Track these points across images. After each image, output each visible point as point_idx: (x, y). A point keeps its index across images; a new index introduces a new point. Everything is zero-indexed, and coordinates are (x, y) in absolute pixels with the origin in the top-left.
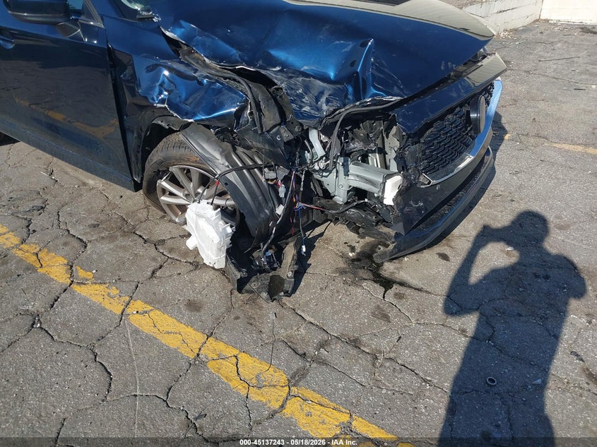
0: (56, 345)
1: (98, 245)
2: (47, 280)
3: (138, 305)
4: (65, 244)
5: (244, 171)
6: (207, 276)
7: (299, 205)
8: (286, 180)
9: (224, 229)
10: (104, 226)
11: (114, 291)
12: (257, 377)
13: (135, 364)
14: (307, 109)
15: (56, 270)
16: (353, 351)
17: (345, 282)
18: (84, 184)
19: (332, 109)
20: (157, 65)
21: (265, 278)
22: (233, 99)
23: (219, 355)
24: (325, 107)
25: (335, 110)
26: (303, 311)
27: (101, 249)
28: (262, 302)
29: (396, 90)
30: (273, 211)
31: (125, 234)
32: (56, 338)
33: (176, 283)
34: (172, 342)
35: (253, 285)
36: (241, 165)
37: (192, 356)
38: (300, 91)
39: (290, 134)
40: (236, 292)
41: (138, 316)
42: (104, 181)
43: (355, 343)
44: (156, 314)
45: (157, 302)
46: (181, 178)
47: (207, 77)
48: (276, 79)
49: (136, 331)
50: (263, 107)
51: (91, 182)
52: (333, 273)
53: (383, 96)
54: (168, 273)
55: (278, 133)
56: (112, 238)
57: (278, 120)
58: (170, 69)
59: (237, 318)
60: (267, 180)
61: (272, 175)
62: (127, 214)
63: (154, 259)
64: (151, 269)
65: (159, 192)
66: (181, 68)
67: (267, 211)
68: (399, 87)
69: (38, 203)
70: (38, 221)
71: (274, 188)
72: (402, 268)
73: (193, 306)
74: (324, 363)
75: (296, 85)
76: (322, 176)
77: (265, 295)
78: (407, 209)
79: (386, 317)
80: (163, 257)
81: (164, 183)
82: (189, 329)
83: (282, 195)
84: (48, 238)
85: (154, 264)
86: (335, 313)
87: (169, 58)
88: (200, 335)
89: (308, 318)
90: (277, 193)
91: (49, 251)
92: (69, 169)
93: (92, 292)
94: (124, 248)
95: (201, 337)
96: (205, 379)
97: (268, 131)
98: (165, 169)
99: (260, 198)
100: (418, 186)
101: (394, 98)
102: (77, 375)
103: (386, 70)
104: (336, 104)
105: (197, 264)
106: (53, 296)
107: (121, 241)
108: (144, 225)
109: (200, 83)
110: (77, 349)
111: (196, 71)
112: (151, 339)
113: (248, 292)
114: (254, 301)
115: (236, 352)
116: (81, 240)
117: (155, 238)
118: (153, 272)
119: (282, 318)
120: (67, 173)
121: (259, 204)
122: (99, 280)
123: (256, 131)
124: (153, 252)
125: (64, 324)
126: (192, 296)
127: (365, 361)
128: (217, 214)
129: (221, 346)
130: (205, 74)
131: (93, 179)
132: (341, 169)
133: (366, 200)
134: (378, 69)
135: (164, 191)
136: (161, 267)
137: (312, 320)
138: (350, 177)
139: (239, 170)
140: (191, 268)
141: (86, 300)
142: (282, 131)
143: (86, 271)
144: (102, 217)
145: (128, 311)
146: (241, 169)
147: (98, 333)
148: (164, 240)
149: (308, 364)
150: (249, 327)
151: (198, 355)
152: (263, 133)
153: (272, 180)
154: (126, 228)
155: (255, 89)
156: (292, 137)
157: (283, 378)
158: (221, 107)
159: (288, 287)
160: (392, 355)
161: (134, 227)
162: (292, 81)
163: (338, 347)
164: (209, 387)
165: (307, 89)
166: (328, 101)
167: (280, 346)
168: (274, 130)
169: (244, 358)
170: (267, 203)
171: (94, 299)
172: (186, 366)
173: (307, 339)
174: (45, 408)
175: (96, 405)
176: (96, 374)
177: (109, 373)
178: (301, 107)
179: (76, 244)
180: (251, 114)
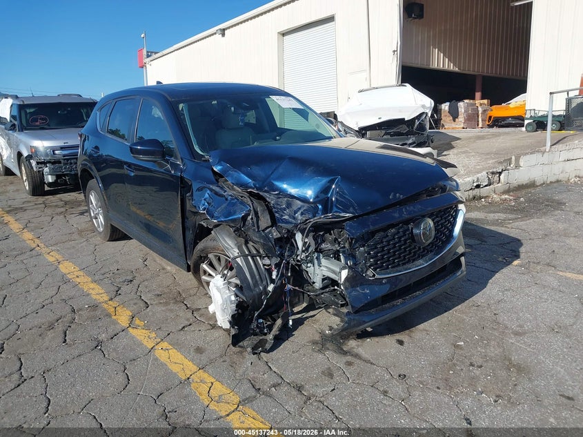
0: (105, 359)
1: (156, 307)
2: (115, 323)
3: (165, 345)
4: (135, 304)
5: (249, 257)
6: (216, 333)
7: (289, 287)
8: (278, 266)
9: (230, 296)
10: (165, 296)
11: (153, 335)
12: (220, 396)
13: (147, 377)
14: (286, 217)
15: (123, 318)
16: (295, 392)
17: (313, 350)
18: (164, 269)
19: (304, 219)
20: (204, 187)
21: (255, 339)
22: (242, 209)
23: (201, 381)
24: (300, 217)
25: (307, 220)
26: (273, 364)
27: (157, 310)
28: (246, 354)
29: (351, 209)
30: (265, 288)
31: (176, 302)
32: (106, 356)
33: (195, 336)
34: (175, 368)
35: (245, 343)
36: (247, 253)
37: (184, 378)
38: (284, 206)
39: (278, 234)
40: (231, 346)
41: (162, 351)
42: (178, 268)
43: (299, 389)
44: (173, 352)
45: (177, 345)
46: (215, 262)
47: (231, 195)
48: (269, 198)
49: (156, 359)
50: (259, 215)
51: (169, 268)
52: (308, 342)
53: (340, 213)
54: (193, 329)
55: (270, 232)
56: (166, 304)
57: (270, 223)
58: (211, 190)
59: (224, 361)
60: (264, 265)
61: (267, 261)
62: (183, 290)
63: (188, 320)
64: (183, 325)
65: (201, 272)
66: (217, 189)
67: (261, 288)
68: (354, 208)
69: (130, 278)
70: (125, 289)
71: (270, 272)
72: (362, 345)
73: (199, 350)
74: (270, 396)
75: (282, 202)
76: (307, 267)
77: (249, 349)
78: (354, 293)
79: (331, 375)
80: (194, 319)
81: (205, 266)
82: (190, 363)
83: (274, 277)
84: (126, 299)
85: (186, 322)
86: (295, 368)
87: (212, 183)
88: (195, 367)
89: (274, 369)
90: (271, 275)
91: (124, 307)
92: (158, 258)
93: (139, 334)
94: (171, 311)
95: (195, 368)
96: (186, 392)
97: (263, 231)
98: (205, 255)
99: (257, 277)
100: (367, 277)
101: (347, 215)
102: (110, 378)
103: (347, 197)
104: (307, 216)
105: (214, 326)
106: (115, 332)
107: (172, 306)
108: (191, 298)
109: (227, 199)
110: (116, 364)
111: (225, 191)
112: (163, 365)
113: (240, 347)
114: (241, 353)
115: (213, 380)
116: (146, 303)
117: (194, 307)
118: (184, 327)
119: (255, 366)
120: (155, 261)
121: (256, 281)
122: (147, 327)
123: (254, 230)
124: (189, 314)
125: (114, 349)
126: (201, 344)
127: (300, 399)
128: (224, 284)
129: (206, 375)
130: (230, 194)
131: (170, 266)
132: (316, 261)
133: (336, 287)
134: (341, 196)
135: (205, 272)
136: (190, 325)
137: (276, 370)
138: (322, 268)
139: (245, 257)
140: (210, 327)
141: (133, 337)
142: (273, 231)
143: (141, 321)
144: (166, 290)
145: (156, 347)
146: (247, 255)
147: (132, 357)
148: (200, 309)
149: (258, 395)
150: (230, 368)
151: (188, 378)
152: (259, 231)
153: (268, 265)
154: (179, 299)
155: (255, 204)
156: (279, 236)
157: (236, 399)
158: (235, 213)
159: (268, 346)
160: (322, 399)
161: (184, 299)
162: (280, 200)
163: (285, 388)
164: (186, 397)
165: (289, 205)
166: (302, 214)
167: (245, 382)
168: (268, 230)
169: (217, 385)
170: (262, 281)
171: (138, 338)
172: (177, 382)
173: (266, 381)
174: (84, 391)
175: (113, 395)
176: (121, 378)
177: (129, 380)
178: (282, 216)
179: (142, 305)
180: (252, 219)
